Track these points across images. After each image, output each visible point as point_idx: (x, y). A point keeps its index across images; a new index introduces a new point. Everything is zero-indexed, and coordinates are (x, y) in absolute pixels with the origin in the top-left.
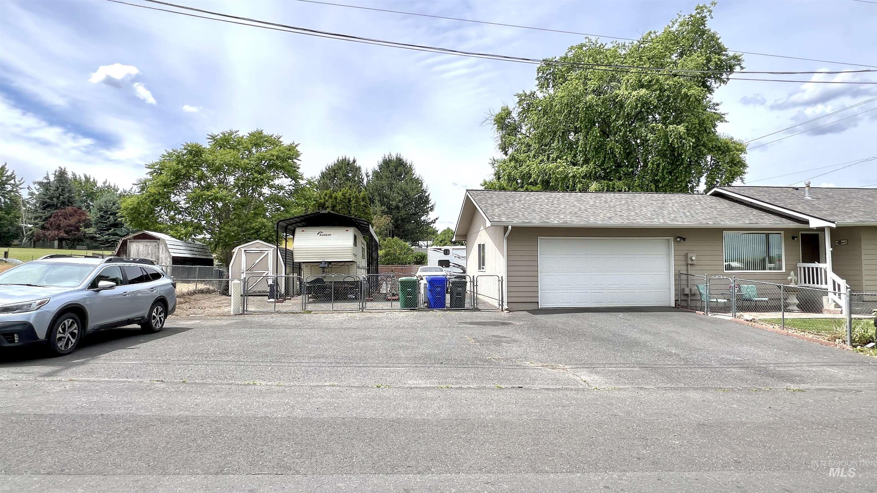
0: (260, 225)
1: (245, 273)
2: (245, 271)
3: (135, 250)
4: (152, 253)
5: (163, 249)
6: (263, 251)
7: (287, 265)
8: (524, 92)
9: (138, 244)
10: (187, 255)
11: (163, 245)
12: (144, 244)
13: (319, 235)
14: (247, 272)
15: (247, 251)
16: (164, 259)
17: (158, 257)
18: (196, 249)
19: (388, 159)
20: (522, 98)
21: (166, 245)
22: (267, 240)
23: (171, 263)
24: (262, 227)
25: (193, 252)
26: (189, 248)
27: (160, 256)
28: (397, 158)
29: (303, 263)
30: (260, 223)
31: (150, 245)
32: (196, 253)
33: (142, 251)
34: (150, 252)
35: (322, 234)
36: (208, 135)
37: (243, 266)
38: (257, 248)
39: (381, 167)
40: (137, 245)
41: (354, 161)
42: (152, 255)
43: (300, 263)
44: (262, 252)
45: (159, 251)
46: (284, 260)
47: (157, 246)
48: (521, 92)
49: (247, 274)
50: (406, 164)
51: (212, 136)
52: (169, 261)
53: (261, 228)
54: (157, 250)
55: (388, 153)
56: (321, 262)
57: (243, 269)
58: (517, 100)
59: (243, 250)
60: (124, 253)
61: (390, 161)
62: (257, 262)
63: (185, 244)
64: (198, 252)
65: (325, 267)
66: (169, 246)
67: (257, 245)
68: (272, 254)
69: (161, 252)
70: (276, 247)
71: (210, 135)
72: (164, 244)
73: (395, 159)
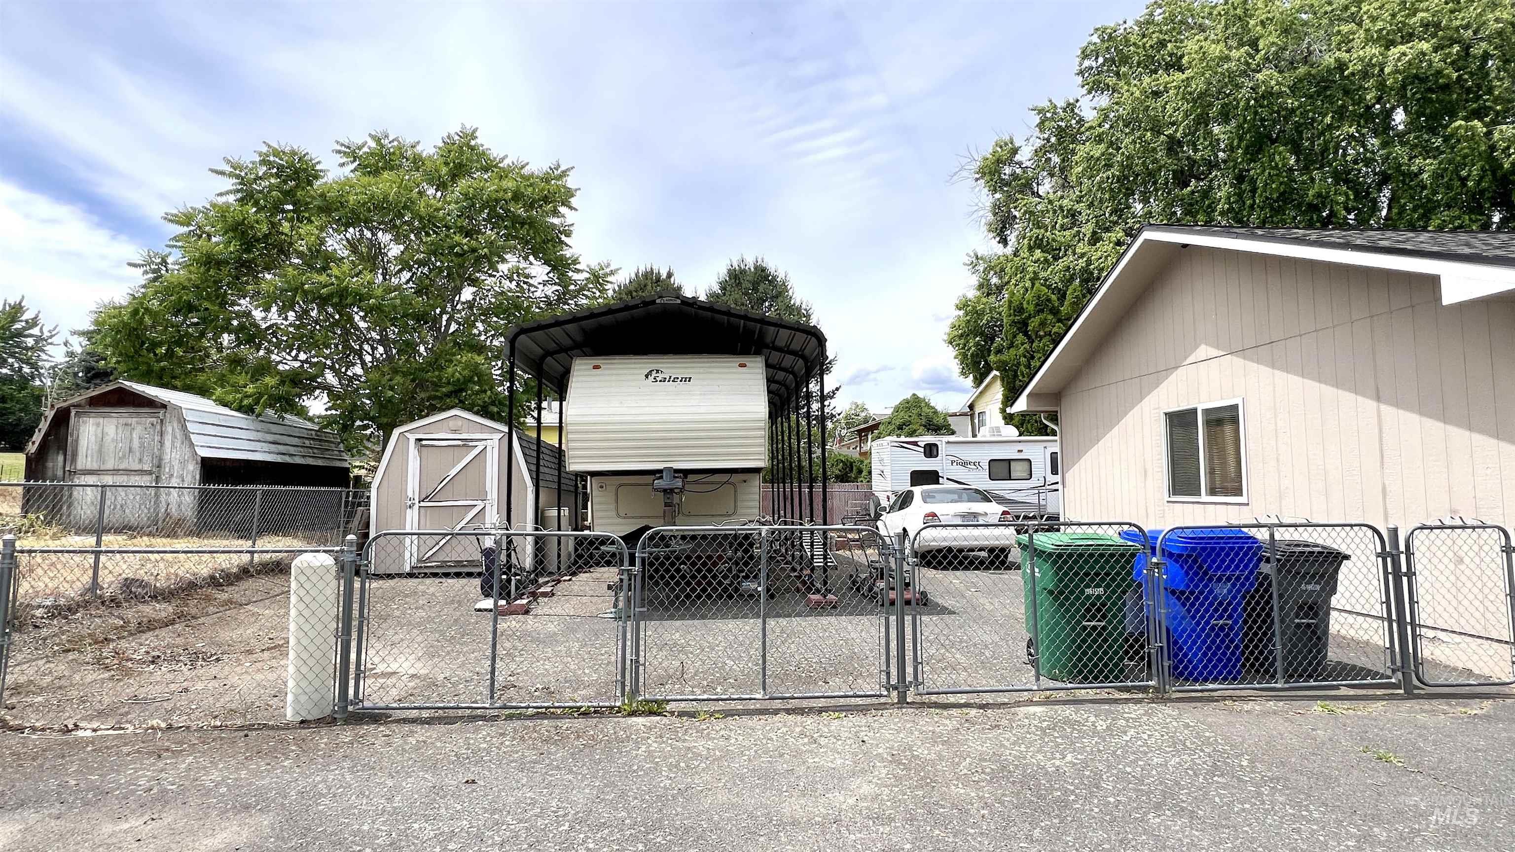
0: (466, 373)
1: (416, 507)
2: (417, 501)
3: (93, 439)
4: (142, 445)
5: (174, 437)
6: (472, 440)
7: (541, 483)
8: (1050, 101)
9: (101, 420)
10: (261, 454)
11: (175, 425)
12: (121, 421)
13: (651, 378)
14: (422, 504)
15: (424, 442)
16: (176, 464)
17: (161, 459)
18: (295, 441)
19: (737, 268)
20: (1045, 117)
21: (183, 423)
22: (485, 412)
23: (198, 477)
24: (472, 377)
25: (282, 448)
26: (270, 438)
27: (167, 458)
28: (756, 268)
29: (594, 474)
30: (467, 366)
31: (137, 423)
32: (292, 450)
33: (113, 440)
34: (136, 444)
35: (661, 376)
36: (338, 142)
37: (412, 488)
38: (455, 431)
39: (724, 286)
40: (98, 425)
41: (670, 275)
42: (142, 453)
43: (582, 476)
44: (466, 445)
45: (162, 443)
46: (534, 468)
47: (158, 427)
48: (1045, 104)
49: (422, 510)
50: (775, 278)
51: (349, 148)
52: (192, 473)
53: (470, 380)
54: (157, 438)
55: (739, 258)
56: (660, 471)
57: (410, 495)
58: (1037, 120)
59: (412, 438)
60: (59, 449)
61: (743, 272)
62: (453, 472)
63: (260, 426)
64: (300, 449)
65: (672, 491)
66: (191, 427)
67: (452, 424)
68: (496, 450)
69: (168, 444)
70: (506, 429)
71: (342, 145)
72: (180, 422)
73: (752, 269)
